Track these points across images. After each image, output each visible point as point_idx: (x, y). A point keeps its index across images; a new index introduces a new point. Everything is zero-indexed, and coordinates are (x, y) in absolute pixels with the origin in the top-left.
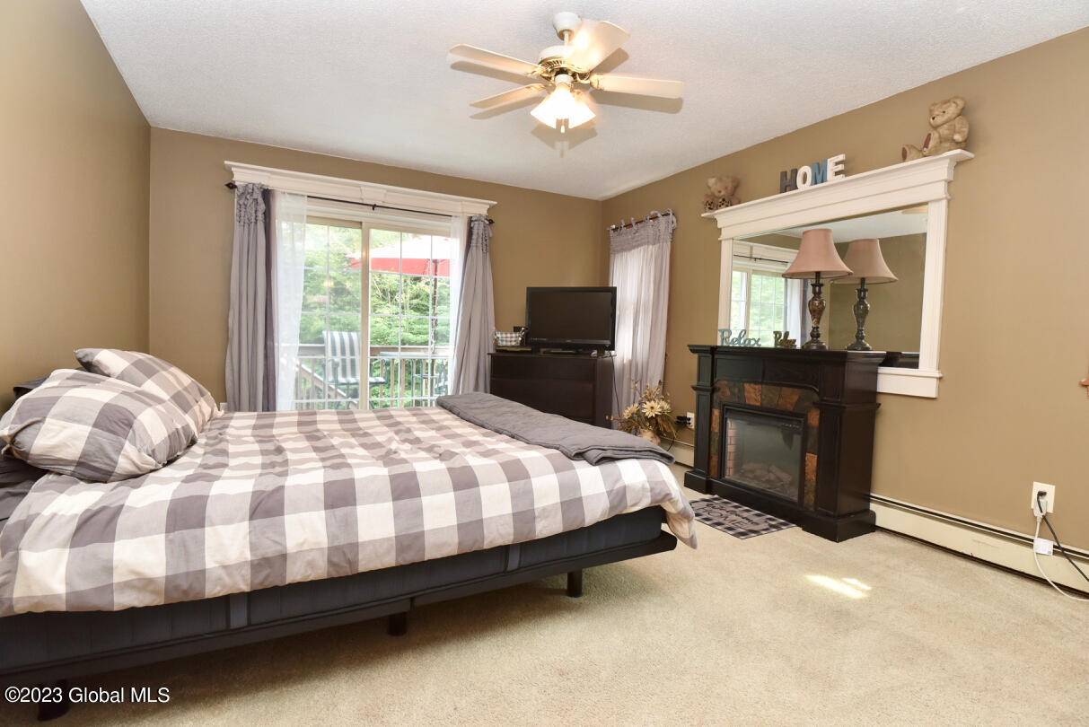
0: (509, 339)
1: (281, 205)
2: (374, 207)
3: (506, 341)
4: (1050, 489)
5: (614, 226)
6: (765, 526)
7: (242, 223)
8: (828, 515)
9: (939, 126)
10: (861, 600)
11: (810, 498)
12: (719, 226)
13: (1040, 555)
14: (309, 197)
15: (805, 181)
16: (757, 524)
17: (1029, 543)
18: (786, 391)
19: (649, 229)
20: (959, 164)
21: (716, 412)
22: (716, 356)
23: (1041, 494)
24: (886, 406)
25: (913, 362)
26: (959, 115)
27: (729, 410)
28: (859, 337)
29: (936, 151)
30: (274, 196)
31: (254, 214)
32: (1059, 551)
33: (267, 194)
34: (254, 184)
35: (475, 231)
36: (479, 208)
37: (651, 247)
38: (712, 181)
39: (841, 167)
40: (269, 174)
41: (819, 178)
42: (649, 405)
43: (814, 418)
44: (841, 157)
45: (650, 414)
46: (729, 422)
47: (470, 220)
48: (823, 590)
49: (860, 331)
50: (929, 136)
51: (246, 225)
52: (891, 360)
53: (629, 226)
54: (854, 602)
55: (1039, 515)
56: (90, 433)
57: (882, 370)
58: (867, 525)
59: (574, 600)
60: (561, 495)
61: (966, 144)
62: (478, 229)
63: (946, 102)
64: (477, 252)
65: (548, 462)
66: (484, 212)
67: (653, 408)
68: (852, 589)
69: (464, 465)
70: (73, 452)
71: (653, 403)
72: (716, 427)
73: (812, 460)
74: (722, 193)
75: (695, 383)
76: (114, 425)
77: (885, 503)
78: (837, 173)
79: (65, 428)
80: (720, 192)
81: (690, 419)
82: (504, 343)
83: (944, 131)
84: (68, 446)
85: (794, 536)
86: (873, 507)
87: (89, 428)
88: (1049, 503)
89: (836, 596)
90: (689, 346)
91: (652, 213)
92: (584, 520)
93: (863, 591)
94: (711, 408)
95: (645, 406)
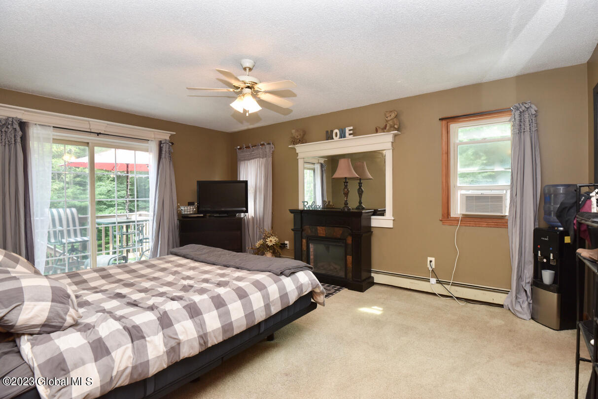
0: (189, 210)
1: (34, 133)
2: (98, 134)
3: (187, 211)
4: (433, 259)
5: (239, 147)
6: (333, 291)
7: (4, 144)
8: (358, 281)
9: (389, 121)
10: (381, 315)
11: (350, 275)
12: (297, 152)
13: (432, 285)
14: (54, 127)
15: (336, 136)
16: (330, 290)
17: (428, 280)
18: (336, 229)
19: (260, 150)
20: (395, 136)
21: (304, 241)
22: (302, 215)
23: (431, 261)
24: (375, 232)
25: (382, 213)
26: (395, 117)
27: (310, 239)
28: (360, 203)
29: (389, 131)
30: (28, 127)
31: (13, 138)
32: (438, 282)
33: (23, 125)
34: (13, 118)
35: (164, 149)
36: (165, 135)
37: (261, 159)
38: (293, 131)
39: (351, 132)
40: (23, 112)
41: (343, 135)
42: (269, 239)
43: (349, 240)
44: (351, 128)
45: (270, 244)
46: (310, 245)
47: (160, 143)
48: (367, 314)
49: (360, 200)
50: (386, 125)
51: (7, 146)
52: (376, 213)
53: (248, 147)
54: (379, 316)
55: (430, 269)
56: (51, 306)
57: (373, 217)
58: (371, 283)
59: (272, 342)
60: (279, 293)
61: (398, 130)
62: (165, 148)
63: (391, 112)
64: (166, 161)
65: (269, 278)
66: (168, 138)
67: (272, 241)
68: (376, 311)
69: (237, 287)
70: (41, 319)
71: (271, 239)
72: (304, 248)
73: (350, 258)
74: (299, 137)
75: (293, 228)
76: (62, 298)
77: (377, 272)
78: (350, 134)
79: (35, 305)
80: (297, 136)
81: (287, 244)
82: (186, 213)
83: (391, 123)
84: (39, 317)
85: (345, 292)
86: (373, 275)
87: (49, 304)
88: (433, 263)
89: (372, 315)
90: (289, 210)
91: (262, 143)
92: (289, 302)
93: (380, 310)
94: (302, 238)
95: (267, 240)
